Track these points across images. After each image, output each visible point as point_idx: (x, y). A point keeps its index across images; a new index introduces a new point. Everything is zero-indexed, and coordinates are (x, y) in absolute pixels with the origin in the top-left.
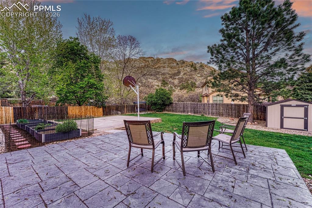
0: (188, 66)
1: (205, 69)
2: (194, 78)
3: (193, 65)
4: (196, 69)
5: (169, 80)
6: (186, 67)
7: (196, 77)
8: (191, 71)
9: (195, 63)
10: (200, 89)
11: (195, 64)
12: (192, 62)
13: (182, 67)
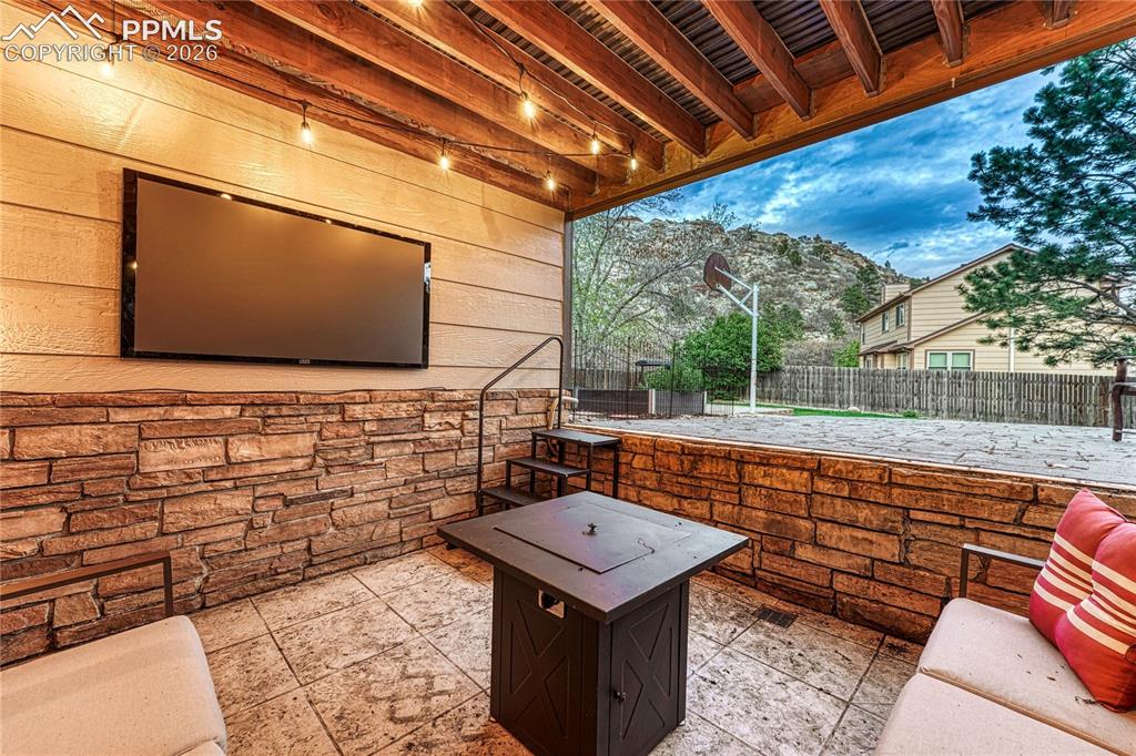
0: (769, 251)
1: (832, 262)
2: (791, 294)
3: (786, 246)
4: (797, 262)
5: (698, 300)
6: (761, 254)
7: (801, 293)
8: (780, 267)
9: (793, 240)
10: (816, 334)
11: (796, 243)
12: (781, 234)
13: (743, 252)
